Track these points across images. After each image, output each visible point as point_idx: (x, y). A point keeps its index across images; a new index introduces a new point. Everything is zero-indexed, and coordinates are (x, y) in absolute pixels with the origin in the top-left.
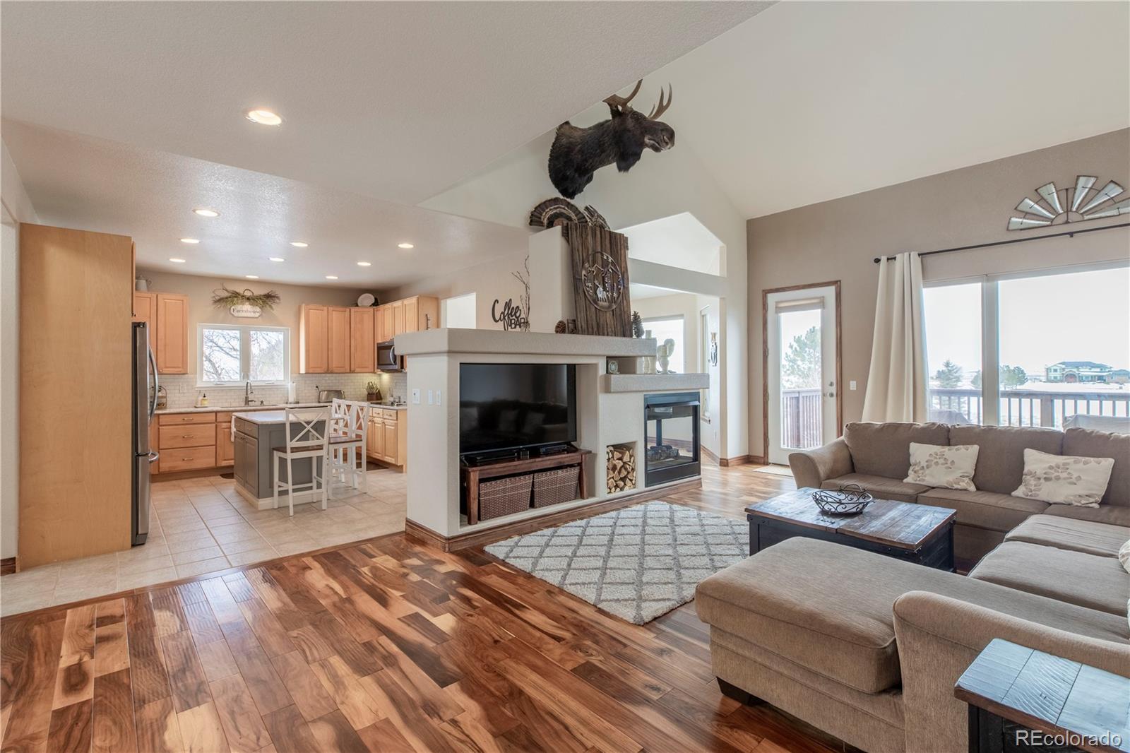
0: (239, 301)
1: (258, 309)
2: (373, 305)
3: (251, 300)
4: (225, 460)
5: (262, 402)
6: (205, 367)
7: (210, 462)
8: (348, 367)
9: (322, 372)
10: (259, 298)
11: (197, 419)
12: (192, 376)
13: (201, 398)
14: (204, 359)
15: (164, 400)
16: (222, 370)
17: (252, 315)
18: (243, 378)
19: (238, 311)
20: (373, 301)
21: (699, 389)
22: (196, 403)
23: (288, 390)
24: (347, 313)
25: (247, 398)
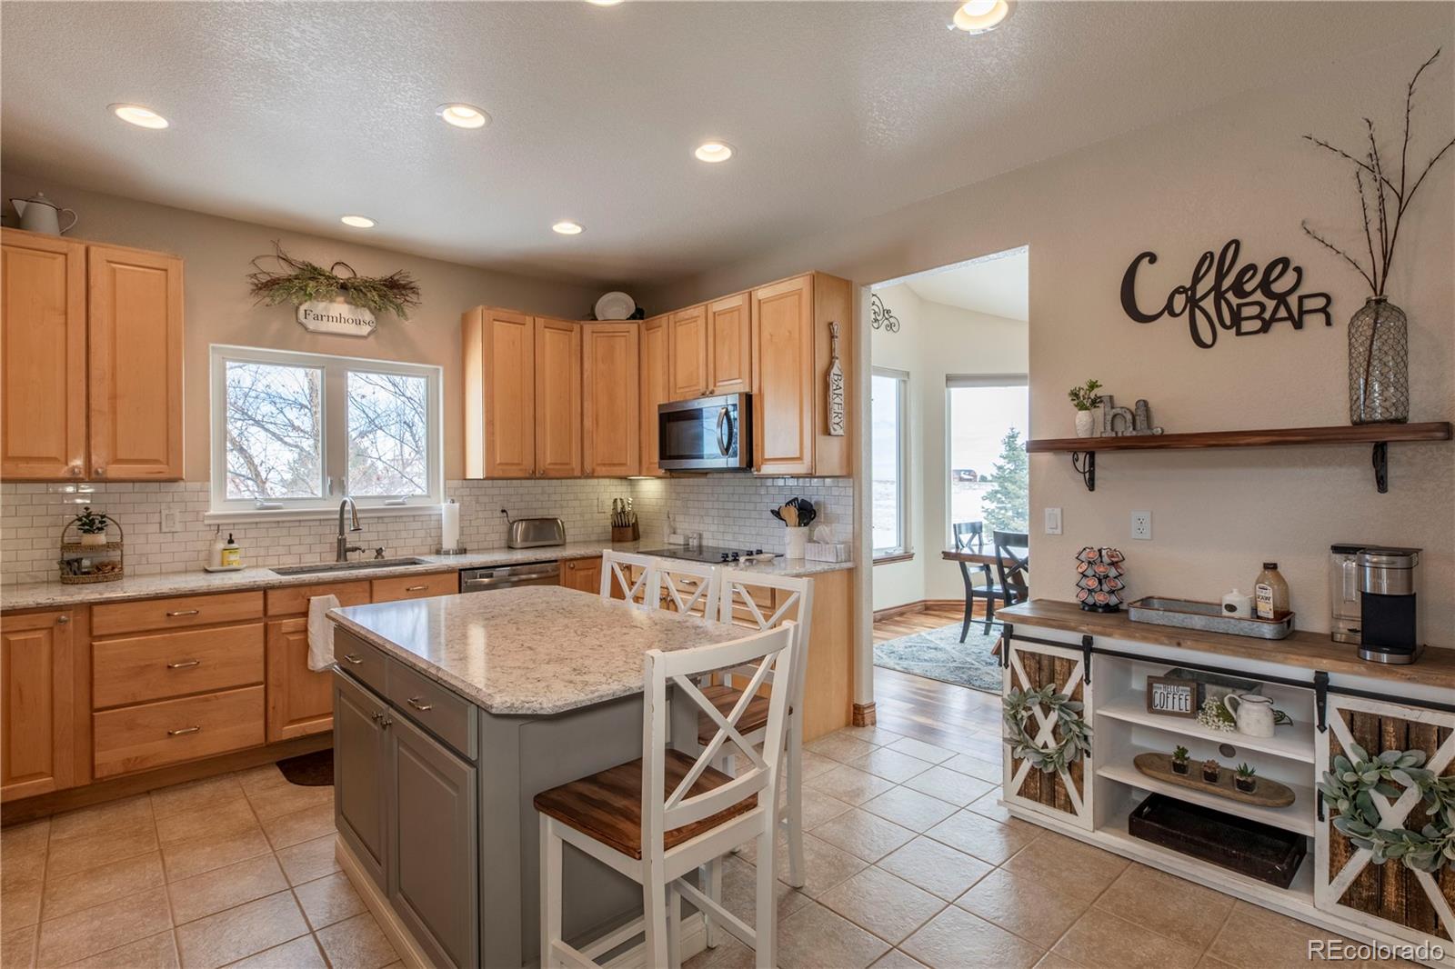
0: (323, 289)
1: (368, 316)
2: (633, 317)
3: (350, 290)
4: (292, 722)
5: (379, 552)
6: (229, 466)
7: (249, 732)
8: (576, 463)
9: (521, 475)
10: (371, 285)
11: (209, 610)
12: (197, 485)
13: (221, 545)
14: (229, 445)
15: (114, 556)
16: (269, 470)
17: (351, 329)
18: (331, 492)
19: (317, 318)
20: (633, 310)
22: (209, 559)
23: (440, 521)
24: (575, 335)
25: (341, 542)
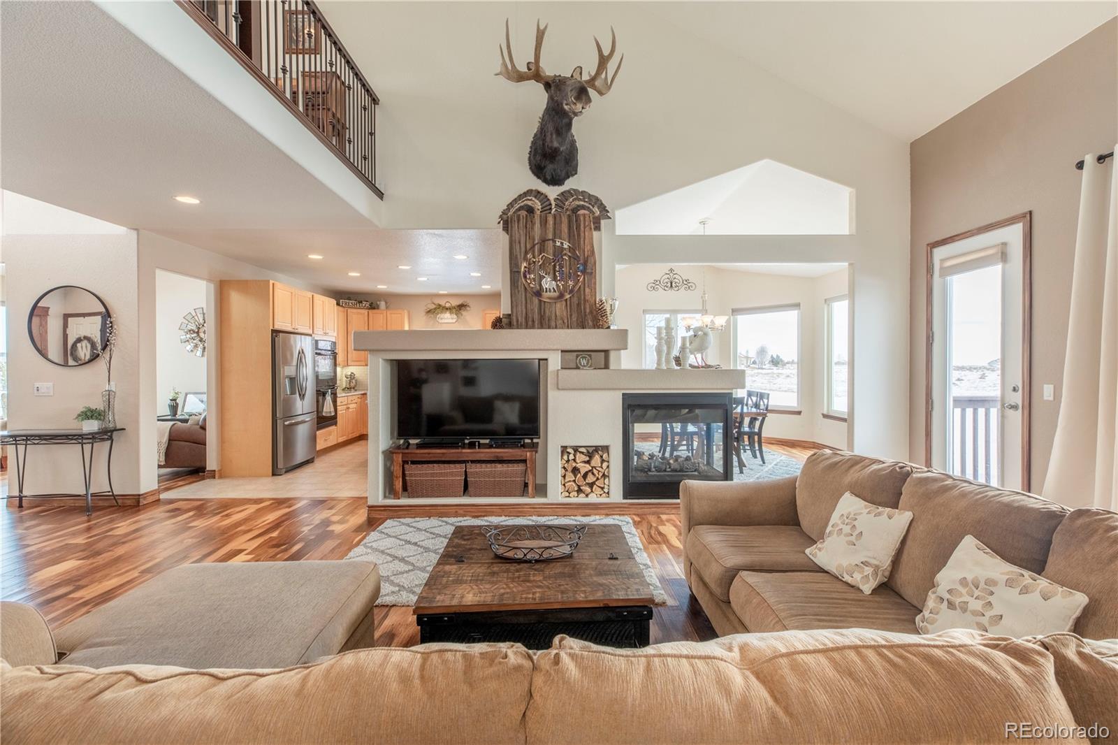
0: (442, 311)
1: (455, 316)
3: (449, 309)
10: (455, 307)
17: (451, 321)
19: (441, 319)
21: (732, 389)
